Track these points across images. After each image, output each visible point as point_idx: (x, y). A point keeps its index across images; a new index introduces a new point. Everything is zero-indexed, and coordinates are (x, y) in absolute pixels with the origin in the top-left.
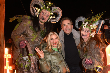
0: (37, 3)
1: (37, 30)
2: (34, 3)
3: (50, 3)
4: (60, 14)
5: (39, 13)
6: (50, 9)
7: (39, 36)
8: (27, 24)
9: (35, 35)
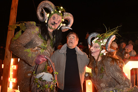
0: (47, 6)
1: (47, 39)
2: (44, 5)
3: (62, 8)
5: (48, 18)
6: (62, 14)
7: (49, 46)
8: (35, 31)
9: (44, 45)
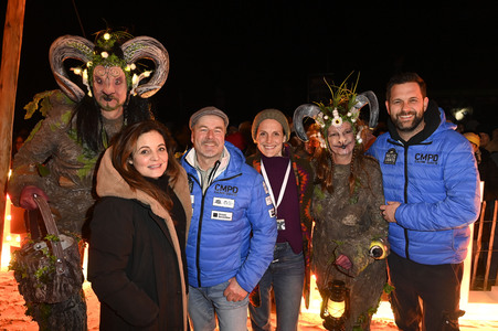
0: (68, 55)
2: (59, 57)
3: (107, 36)
4: (160, 55)
5: (89, 83)
6: (114, 57)
8: (58, 125)
9: (88, 158)
